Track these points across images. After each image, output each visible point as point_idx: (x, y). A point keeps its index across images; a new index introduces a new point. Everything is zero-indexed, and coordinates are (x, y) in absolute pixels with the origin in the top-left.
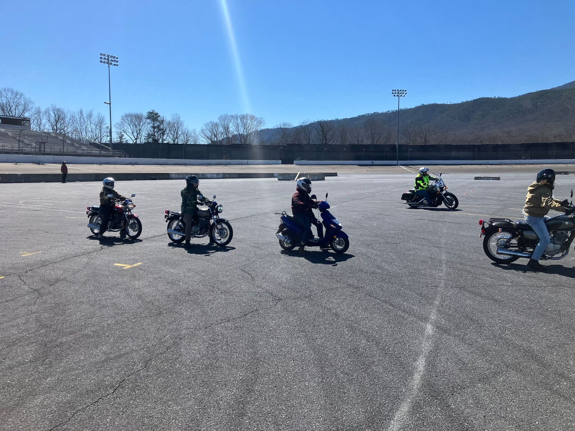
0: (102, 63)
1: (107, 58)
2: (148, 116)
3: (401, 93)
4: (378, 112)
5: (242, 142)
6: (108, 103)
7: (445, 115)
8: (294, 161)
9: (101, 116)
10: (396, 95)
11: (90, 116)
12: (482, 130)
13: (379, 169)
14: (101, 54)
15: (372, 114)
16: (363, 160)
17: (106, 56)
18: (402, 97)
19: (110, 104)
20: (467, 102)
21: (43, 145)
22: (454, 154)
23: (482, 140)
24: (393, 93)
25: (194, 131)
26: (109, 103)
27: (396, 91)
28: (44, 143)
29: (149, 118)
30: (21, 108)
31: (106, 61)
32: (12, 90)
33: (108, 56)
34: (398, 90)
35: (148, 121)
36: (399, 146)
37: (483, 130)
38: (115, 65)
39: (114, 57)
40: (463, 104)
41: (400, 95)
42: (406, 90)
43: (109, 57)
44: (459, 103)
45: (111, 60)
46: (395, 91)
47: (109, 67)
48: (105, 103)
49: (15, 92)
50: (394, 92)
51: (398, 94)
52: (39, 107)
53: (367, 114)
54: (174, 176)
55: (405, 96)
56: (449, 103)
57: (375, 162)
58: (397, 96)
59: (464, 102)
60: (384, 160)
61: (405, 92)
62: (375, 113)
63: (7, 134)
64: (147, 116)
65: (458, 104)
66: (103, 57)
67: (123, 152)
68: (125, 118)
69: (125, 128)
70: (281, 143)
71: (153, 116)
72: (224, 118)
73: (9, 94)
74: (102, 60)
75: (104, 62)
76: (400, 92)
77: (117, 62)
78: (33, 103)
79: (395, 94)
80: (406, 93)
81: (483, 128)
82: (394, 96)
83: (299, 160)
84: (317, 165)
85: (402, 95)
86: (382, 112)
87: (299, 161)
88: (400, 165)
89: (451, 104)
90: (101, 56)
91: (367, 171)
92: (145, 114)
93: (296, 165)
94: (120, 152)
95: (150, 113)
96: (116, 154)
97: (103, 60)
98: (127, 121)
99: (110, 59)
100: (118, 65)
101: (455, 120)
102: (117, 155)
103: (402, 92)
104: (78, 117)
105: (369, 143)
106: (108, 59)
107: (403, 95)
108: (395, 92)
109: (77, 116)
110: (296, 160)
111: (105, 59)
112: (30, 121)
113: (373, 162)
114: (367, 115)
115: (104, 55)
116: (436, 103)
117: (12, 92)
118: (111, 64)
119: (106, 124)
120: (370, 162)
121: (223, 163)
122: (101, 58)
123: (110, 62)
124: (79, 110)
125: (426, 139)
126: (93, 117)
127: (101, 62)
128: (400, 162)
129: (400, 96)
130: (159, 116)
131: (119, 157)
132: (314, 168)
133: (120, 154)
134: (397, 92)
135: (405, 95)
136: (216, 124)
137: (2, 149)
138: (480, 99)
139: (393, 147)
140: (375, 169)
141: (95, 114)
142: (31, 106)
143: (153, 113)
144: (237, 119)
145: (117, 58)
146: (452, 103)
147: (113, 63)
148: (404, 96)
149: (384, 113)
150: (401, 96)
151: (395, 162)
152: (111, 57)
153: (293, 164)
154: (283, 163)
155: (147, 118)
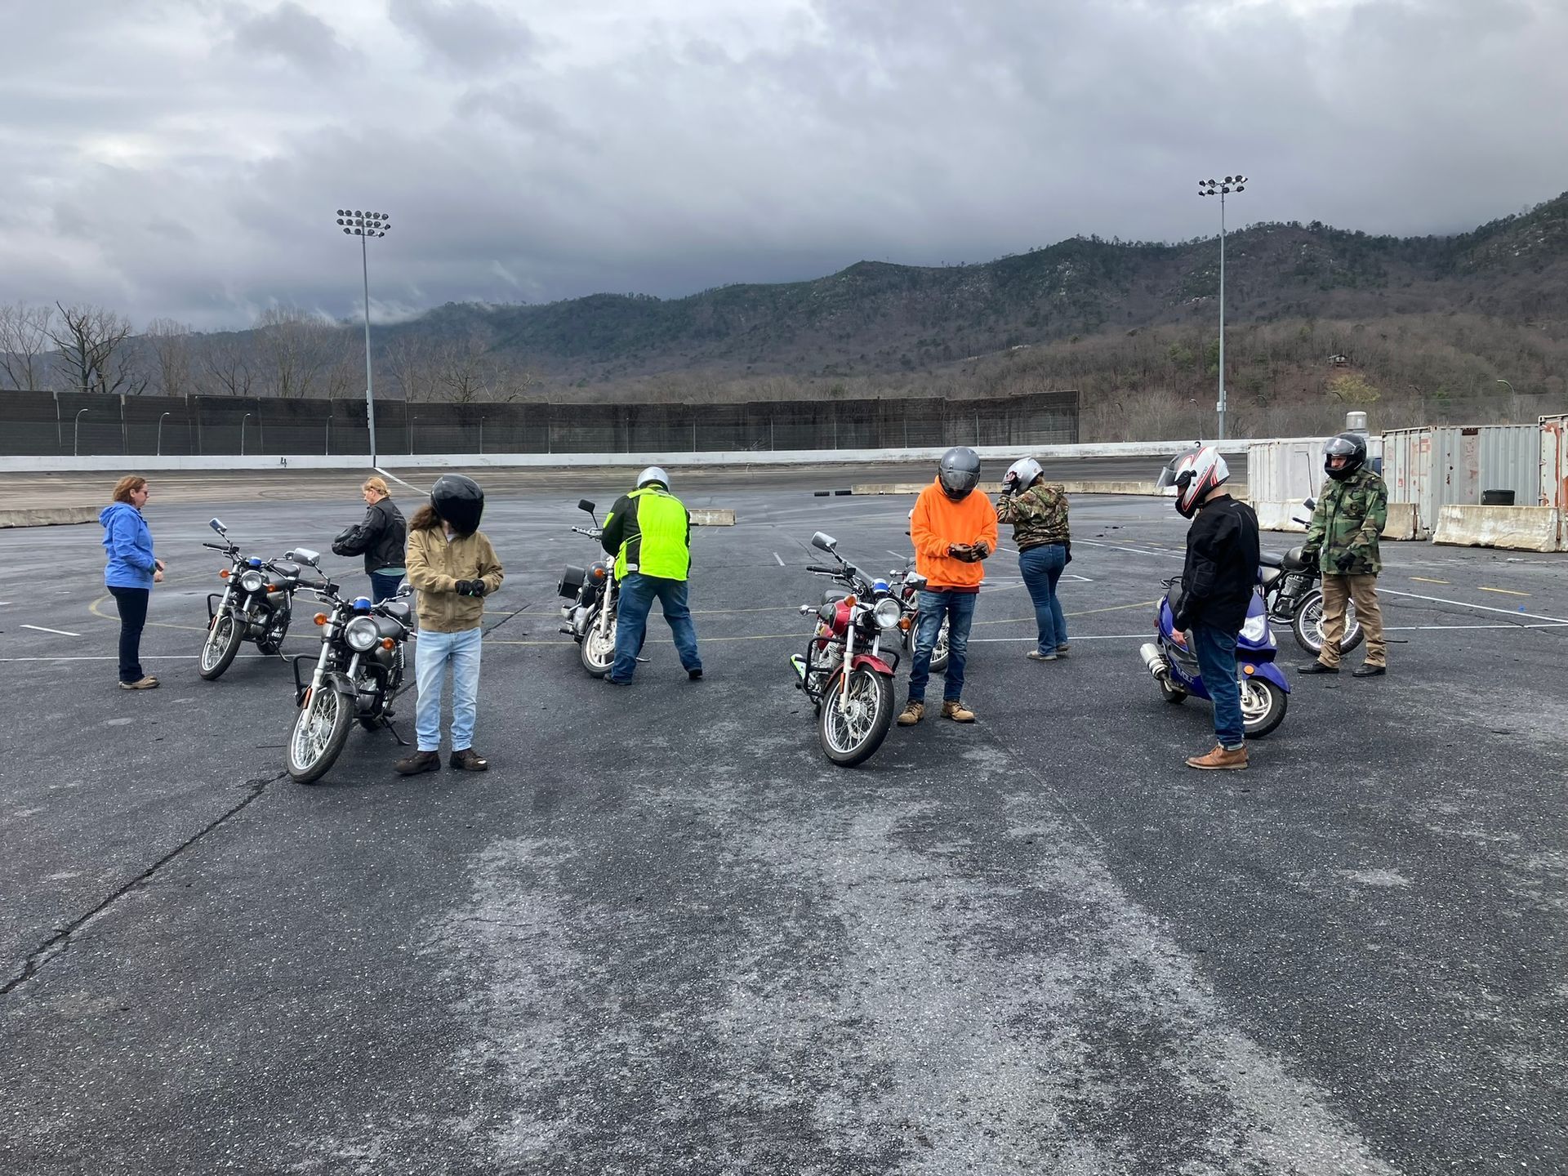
3: (369, 225)
10: (353, 228)
18: (375, 238)
22: (555, 433)
24: (341, 222)
27: (353, 214)
34: (358, 214)
36: (378, 402)
41: (367, 229)
42: (387, 216)
46: (349, 213)
50: (345, 218)
51: (360, 228)
55: (383, 235)
58: (358, 232)
61: (384, 223)
76: (366, 220)
79: (348, 226)
80: (388, 227)
82: (347, 231)
85: (375, 230)
103: (374, 221)
107: (378, 231)
108: (348, 218)
113: (284, 462)
120: (273, 460)
125: (465, 387)
128: (382, 460)
129: (366, 233)
134: (354, 219)
135: (383, 231)
139: (356, 409)
148: (380, 236)
150: (371, 233)
151: (367, 460)
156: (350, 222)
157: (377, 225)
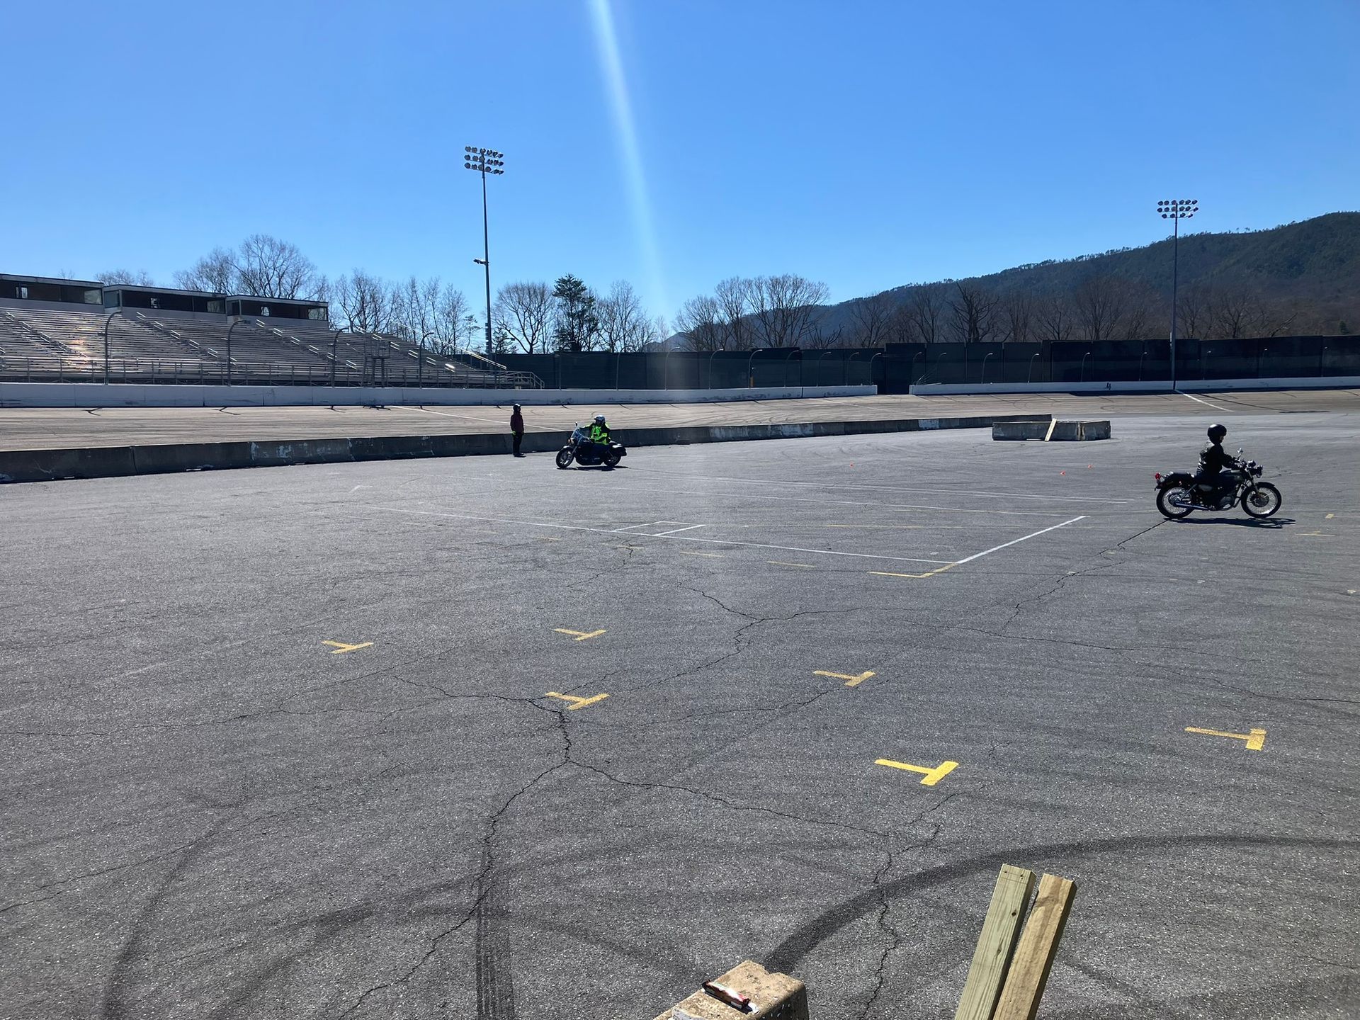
0: (471, 170)
1: (479, 156)
2: (559, 289)
3: (1181, 209)
4: (1054, 261)
5: (771, 344)
6: (482, 263)
7: (1232, 261)
8: (911, 386)
9: (455, 292)
10: (1169, 214)
11: (433, 292)
12: (1337, 297)
13: (1131, 403)
14: (468, 149)
15: (1037, 267)
16: (1083, 381)
17: (479, 152)
18: (1185, 219)
19: (486, 263)
20: (1292, 227)
21: (379, 362)
22: (1328, 360)
23: (1344, 321)
24: (1160, 210)
25: (660, 321)
26: (484, 260)
27: (1170, 203)
28: (383, 359)
29: (560, 293)
30: (287, 281)
31: (478, 164)
32: (271, 240)
33: (482, 152)
34: (1174, 202)
35: (559, 300)
36: (1177, 342)
37: (1340, 295)
38: (497, 171)
39: (495, 154)
40: (1281, 232)
41: (1180, 213)
42: (1196, 202)
43: (483, 155)
45: (490, 162)
46: (1167, 203)
47: (484, 177)
48: (476, 261)
49: (278, 243)
50: (1163, 207)
51: (1174, 213)
52: (324, 277)
53: (1024, 266)
54: (717, 433)
55: (1192, 215)
56: (1242, 231)
57: (1116, 385)
58: (1172, 216)
60: (1137, 380)
61: (1193, 207)
62: (1046, 262)
63: (288, 340)
64: (555, 290)
65: (1266, 232)
66: (472, 155)
67: (532, 376)
68: (505, 296)
69: (506, 319)
70: (867, 343)
71: (570, 290)
72: (728, 288)
73: (267, 249)
74: (469, 162)
75: (475, 167)
76: (1179, 206)
77: (502, 164)
78: (313, 268)
79: (1165, 213)
80: (1197, 209)
81: (1339, 291)
82: (1165, 216)
83: (923, 384)
84: (969, 394)
86: (1064, 261)
87: (921, 386)
88: (1181, 390)
89: (1248, 232)
90: (468, 153)
91: (1102, 408)
92: (552, 286)
93: (917, 395)
94: (528, 375)
95: (563, 281)
96: (517, 380)
97: (472, 163)
98: (511, 302)
99: (487, 158)
100: (502, 172)
101: (1261, 272)
102: (518, 383)
103: (1186, 206)
104: (405, 294)
105: (1088, 338)
106: (482, 160)
107: (1188, 214)
108: (1166, 207)
109: (406, 297)
110: (915, 384)
111: (475, 159)
112: (327, 308)
113: (1109, 386)
114: (1026, 268)
115: (475, 150)
116: (1208, 232)
117: (272, 245)
118: (489, 169)
119: (466, 310)
120: (1101, 385)
121: (749, 397)
122: (468, 158)
123: (486, 166)
124: (407, 281)
125: (1236, 323)
126: (438, 295)
127: (468, 166)
128: (1181, 384)
129: (1179, 216)
130: (583, 289)
131: (524, 387)
132: (962, 402)
133: (525, 380)
134: (1170, 206)
135: (1193, 213)
136: (713, 304)
137: (291, 374)
138: (1327, 217)
139: (1160, 347)
140: (1120, 403)
141: (442, 289)
142: (309, 274)
143: (569, 281)
144: (759, 288)
145: (501, 156)
146: (1251, 231)
147: (494, 168)
148: (1189, 217)
149: (1069, 263)
150: (1182, 216)
151: (1168, 384)
152: (489, 154)
153: (908, 393)
154: (882, 391)
155: (555, 295)
156: (1167, 210)
157: (1188, 209)
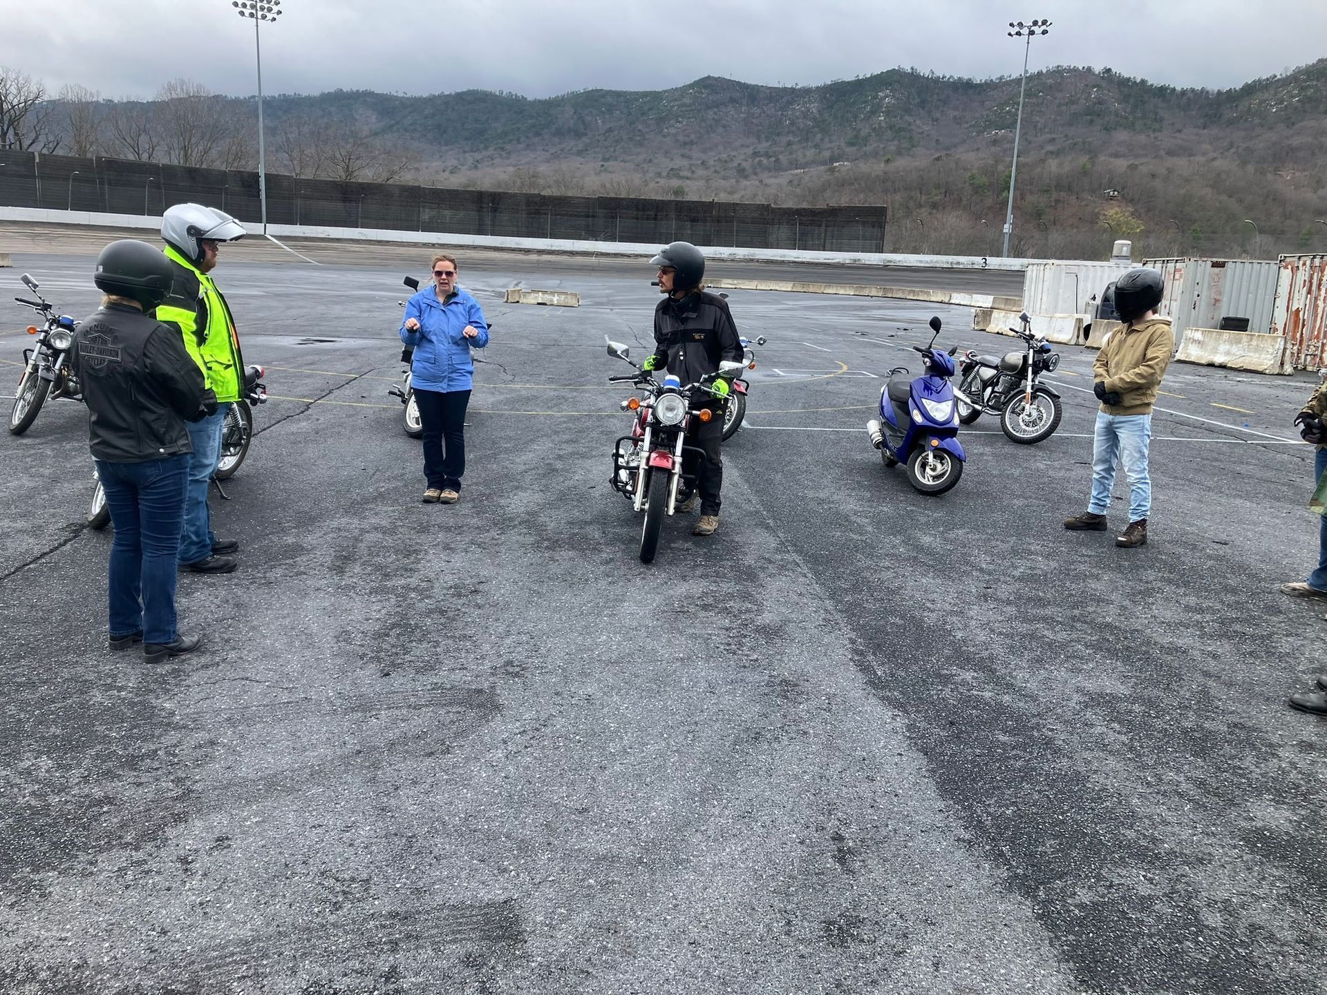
3: (262, 9)
10: (247, 12)
18: (267, 22)
44: (446, 93)
58: (252, 15)
59: (434, 96)
85: (268, 14)
88: (272, 236)
105: (175, 163)
107: (270, 16)
125: (348, 166)
128: (272, 228)
129: (259, 17)
135: (275, 16)
139: (248, 179)
148: (272, 21)
150: (264, 17)
151: (258, 228)
